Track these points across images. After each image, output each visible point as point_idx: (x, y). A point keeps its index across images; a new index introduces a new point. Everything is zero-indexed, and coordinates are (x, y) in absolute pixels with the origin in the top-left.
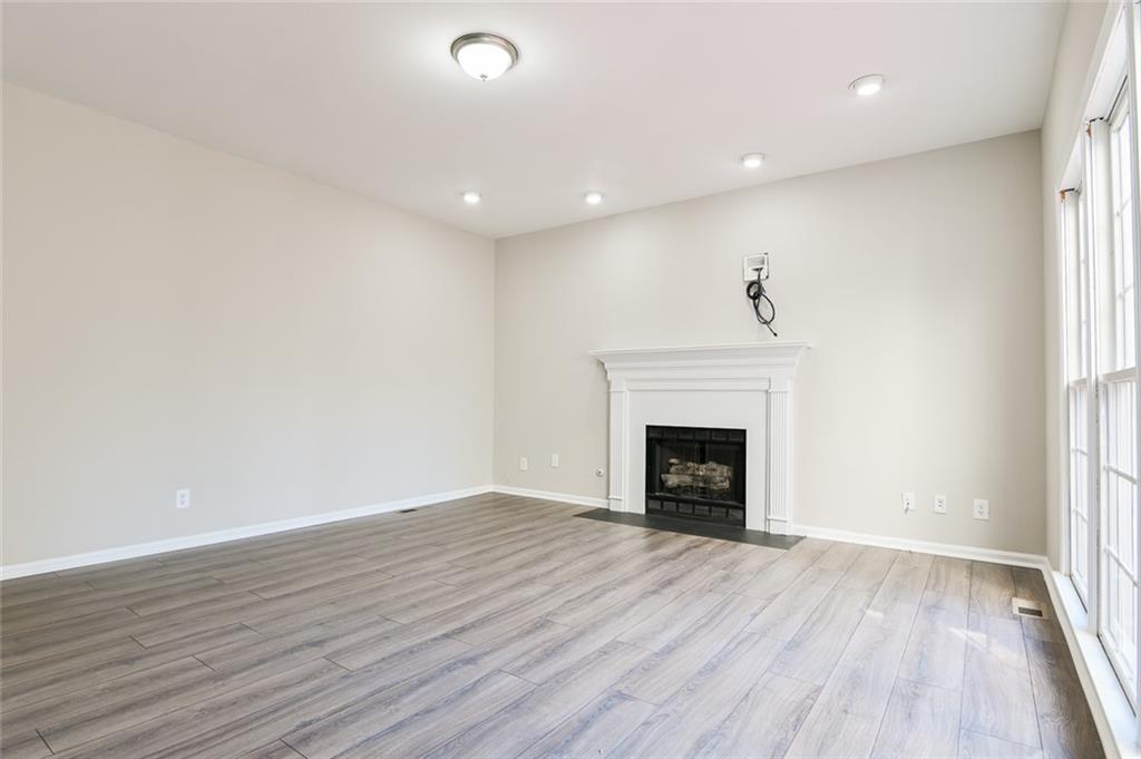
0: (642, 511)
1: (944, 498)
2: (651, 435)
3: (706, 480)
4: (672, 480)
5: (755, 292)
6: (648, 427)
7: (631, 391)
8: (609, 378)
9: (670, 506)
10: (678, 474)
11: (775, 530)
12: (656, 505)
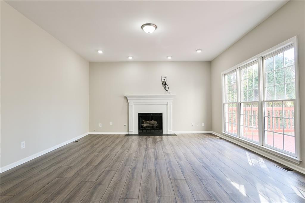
0: (138, 133)
1: (198, 123)
2: (140, 115)
3: (153, 124)
4: (145, 125)
5: (164, 84)
6: (139, 113)
7: (134, 105)
8: (128, 102)
9: (145, 131)
10: (146, 124)
11: (169, 133)
12: (141, 131)
